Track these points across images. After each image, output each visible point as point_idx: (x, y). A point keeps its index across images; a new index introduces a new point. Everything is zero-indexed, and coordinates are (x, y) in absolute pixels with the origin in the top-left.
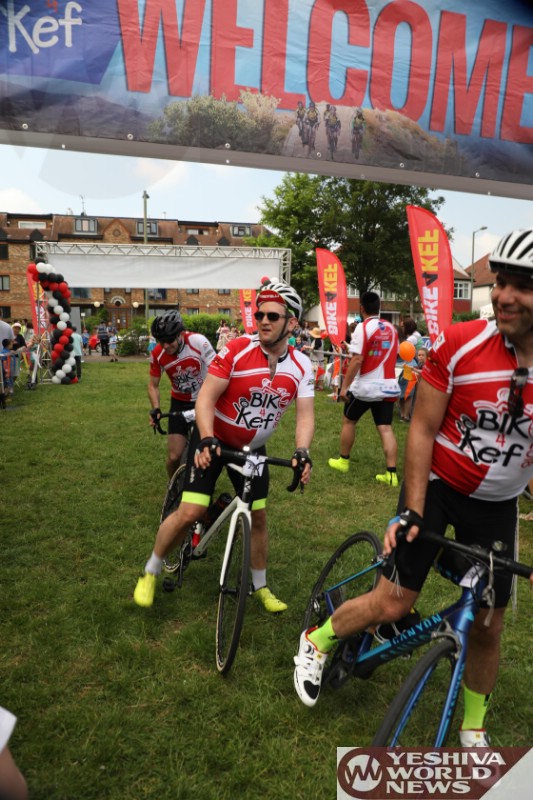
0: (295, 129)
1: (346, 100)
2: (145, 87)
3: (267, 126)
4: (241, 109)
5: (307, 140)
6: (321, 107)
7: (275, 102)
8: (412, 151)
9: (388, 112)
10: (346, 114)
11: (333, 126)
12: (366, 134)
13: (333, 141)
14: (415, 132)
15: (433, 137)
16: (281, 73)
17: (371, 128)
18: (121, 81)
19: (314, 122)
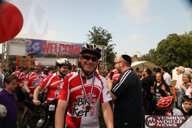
0: (58, 55)
1: (63, 52)
2: (44, 52)
3: (55, 55)
4: (53, 54)
5: (59, 56)
6: (60, 53)
7: (56, 53)
8: (69, 56)
9: (67, 53)
10: (63, 54)
11: (61, 55)
12: (64, 55)
13: (61, 56)
14: (70, 55)
15: (71, 55)
16: (56, 51)
17: (65, 55)
18: (42, 52)
19: (59, 54)
